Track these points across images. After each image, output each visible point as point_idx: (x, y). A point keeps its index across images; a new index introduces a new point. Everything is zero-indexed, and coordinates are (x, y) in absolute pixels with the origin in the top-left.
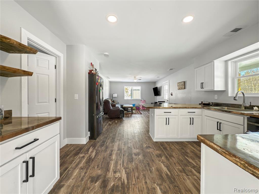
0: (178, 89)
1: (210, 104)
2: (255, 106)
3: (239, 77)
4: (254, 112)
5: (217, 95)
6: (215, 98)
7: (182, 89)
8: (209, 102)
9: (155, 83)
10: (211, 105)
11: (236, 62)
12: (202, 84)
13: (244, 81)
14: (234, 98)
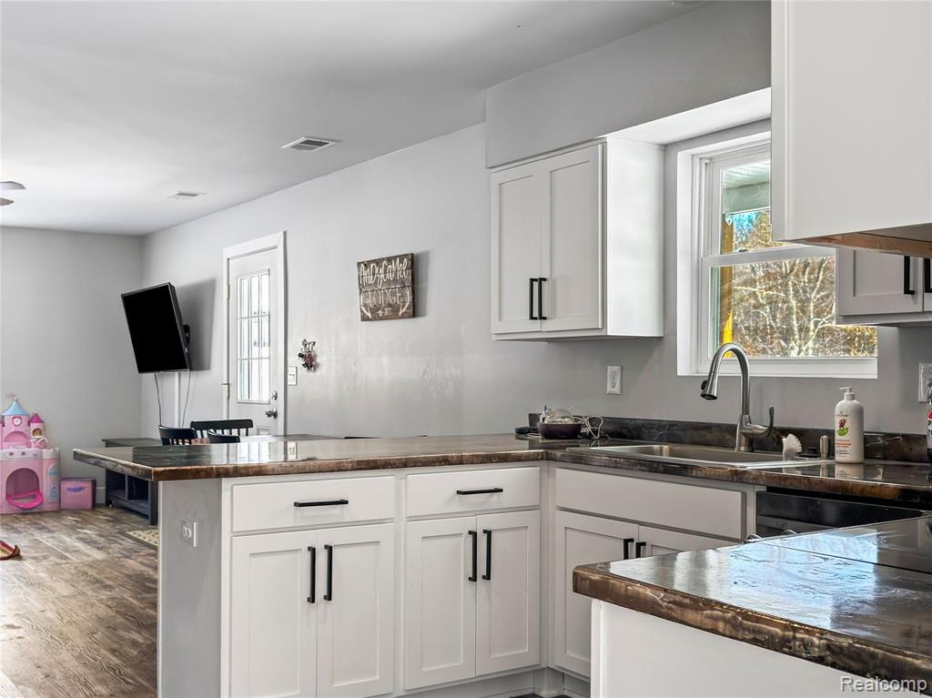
0: (364, 318)
1: (579, 426)
2: (785, 432)
3: (725, 260)
4: (784, 463)
5: (617, 368)
6: (609, 389)
7: (394, 313)
8: (577, 418)
9: (139, 242)
10: (588, 437)
11: (710, 162)
12: (536, 284)
13: (749, 270)
14: (704, 385)
